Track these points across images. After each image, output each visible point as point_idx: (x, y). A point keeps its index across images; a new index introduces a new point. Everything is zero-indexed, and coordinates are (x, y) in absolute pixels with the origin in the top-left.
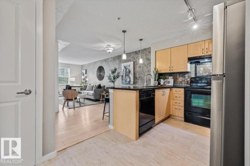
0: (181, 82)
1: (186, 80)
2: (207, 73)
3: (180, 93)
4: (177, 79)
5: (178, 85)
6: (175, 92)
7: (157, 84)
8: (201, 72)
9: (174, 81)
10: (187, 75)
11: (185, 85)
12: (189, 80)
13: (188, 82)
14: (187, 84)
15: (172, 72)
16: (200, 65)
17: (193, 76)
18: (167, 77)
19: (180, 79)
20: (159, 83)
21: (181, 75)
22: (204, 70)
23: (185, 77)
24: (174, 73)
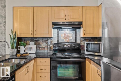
0: (44, 48)
1: (49, 46)
2: (67, 40)
3: (45, 64)
4: (39, 44)
5: (41, 51)
6: (40, 64)
7: (15, 53)
8: (62, 38)
9: (36, 48)
10: (49, 41)
11: (48, 51)
12: (51, 45)
13: (50, 48)
14: (50, 50)
15: (35, 36)
16: (61, 30)
17: (56, 42)
18: (28, 42)
19: (43, 45)
20: (18, 52)
21: (44, 40)
22: (65, 36)
23: (47, 43)
24: (36, 38)
